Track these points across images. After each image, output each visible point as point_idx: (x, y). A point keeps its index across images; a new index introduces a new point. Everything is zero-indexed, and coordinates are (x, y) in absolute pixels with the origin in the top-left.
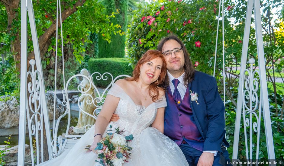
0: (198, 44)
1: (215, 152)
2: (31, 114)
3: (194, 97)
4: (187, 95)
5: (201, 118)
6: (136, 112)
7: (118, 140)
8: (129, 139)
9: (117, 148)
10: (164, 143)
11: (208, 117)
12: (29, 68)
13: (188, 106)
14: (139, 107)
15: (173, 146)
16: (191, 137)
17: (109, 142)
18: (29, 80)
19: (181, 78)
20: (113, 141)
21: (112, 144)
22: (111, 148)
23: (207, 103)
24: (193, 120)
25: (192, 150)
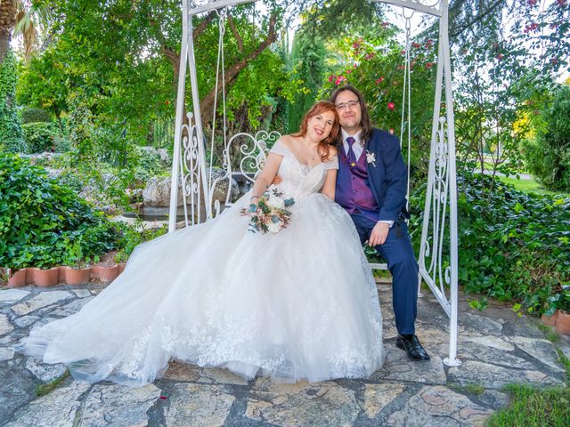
0: (392, 106)
1: (391, 222)
2: (186, 173)
3: (371, 158)
4: (364, 156)
5: (378, 182)
6: (300, 172)
7: (275, 203)
8: (289, 203)
9: (273, 211)
10: (332, 210)
11: (387, 182)
12: (185, 121)
13: (364, 169)
14: (303, 167)
15: (343, 213)
16: (366, 205)
17: (264, 204)
18: (184, 134)
19: (356, 136)
20: (268, 203)
21: (267, 206)
22: (266, 211)
23: (386, 166)
24: (368, 185)
25: (364, 220)
